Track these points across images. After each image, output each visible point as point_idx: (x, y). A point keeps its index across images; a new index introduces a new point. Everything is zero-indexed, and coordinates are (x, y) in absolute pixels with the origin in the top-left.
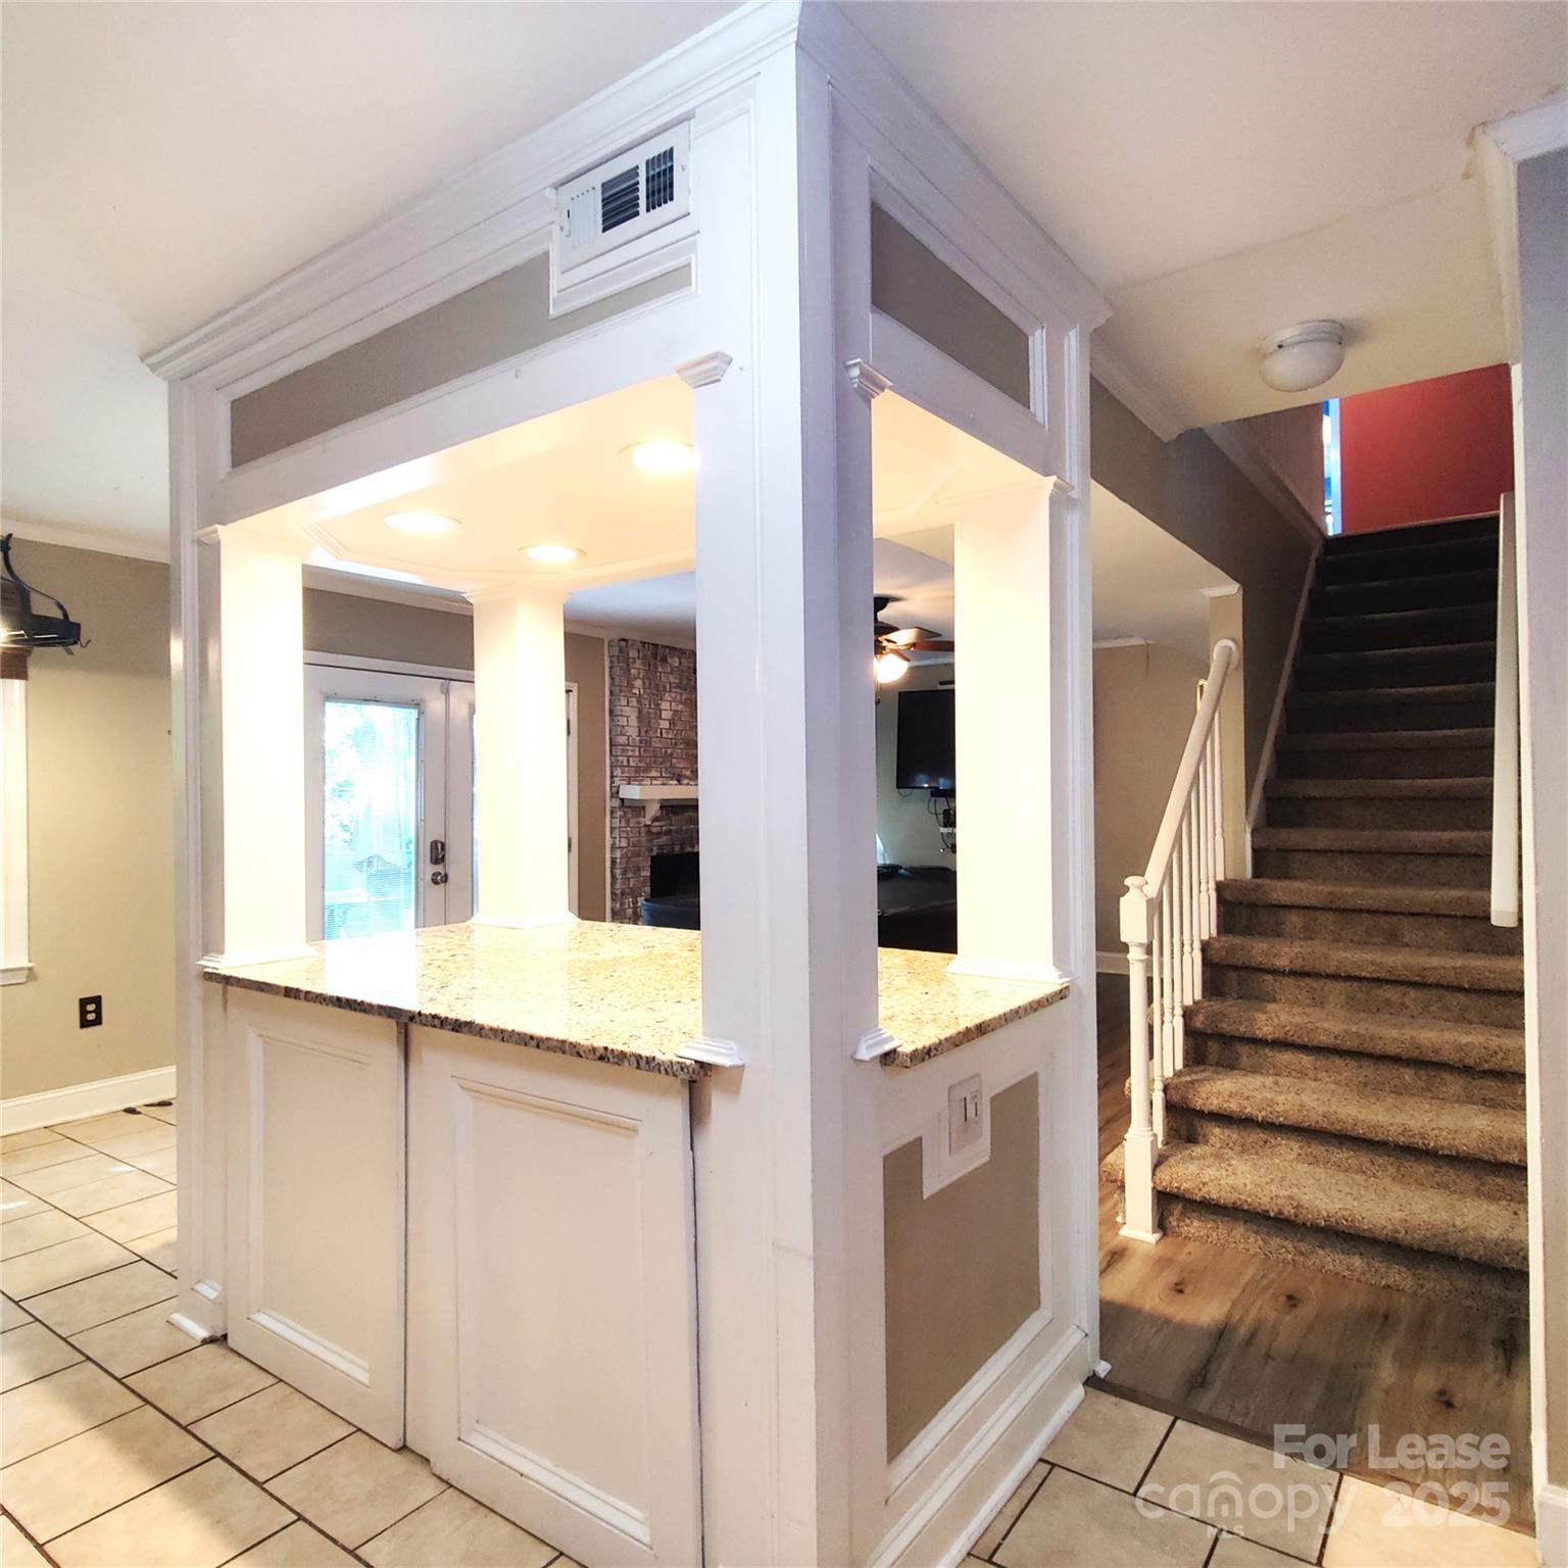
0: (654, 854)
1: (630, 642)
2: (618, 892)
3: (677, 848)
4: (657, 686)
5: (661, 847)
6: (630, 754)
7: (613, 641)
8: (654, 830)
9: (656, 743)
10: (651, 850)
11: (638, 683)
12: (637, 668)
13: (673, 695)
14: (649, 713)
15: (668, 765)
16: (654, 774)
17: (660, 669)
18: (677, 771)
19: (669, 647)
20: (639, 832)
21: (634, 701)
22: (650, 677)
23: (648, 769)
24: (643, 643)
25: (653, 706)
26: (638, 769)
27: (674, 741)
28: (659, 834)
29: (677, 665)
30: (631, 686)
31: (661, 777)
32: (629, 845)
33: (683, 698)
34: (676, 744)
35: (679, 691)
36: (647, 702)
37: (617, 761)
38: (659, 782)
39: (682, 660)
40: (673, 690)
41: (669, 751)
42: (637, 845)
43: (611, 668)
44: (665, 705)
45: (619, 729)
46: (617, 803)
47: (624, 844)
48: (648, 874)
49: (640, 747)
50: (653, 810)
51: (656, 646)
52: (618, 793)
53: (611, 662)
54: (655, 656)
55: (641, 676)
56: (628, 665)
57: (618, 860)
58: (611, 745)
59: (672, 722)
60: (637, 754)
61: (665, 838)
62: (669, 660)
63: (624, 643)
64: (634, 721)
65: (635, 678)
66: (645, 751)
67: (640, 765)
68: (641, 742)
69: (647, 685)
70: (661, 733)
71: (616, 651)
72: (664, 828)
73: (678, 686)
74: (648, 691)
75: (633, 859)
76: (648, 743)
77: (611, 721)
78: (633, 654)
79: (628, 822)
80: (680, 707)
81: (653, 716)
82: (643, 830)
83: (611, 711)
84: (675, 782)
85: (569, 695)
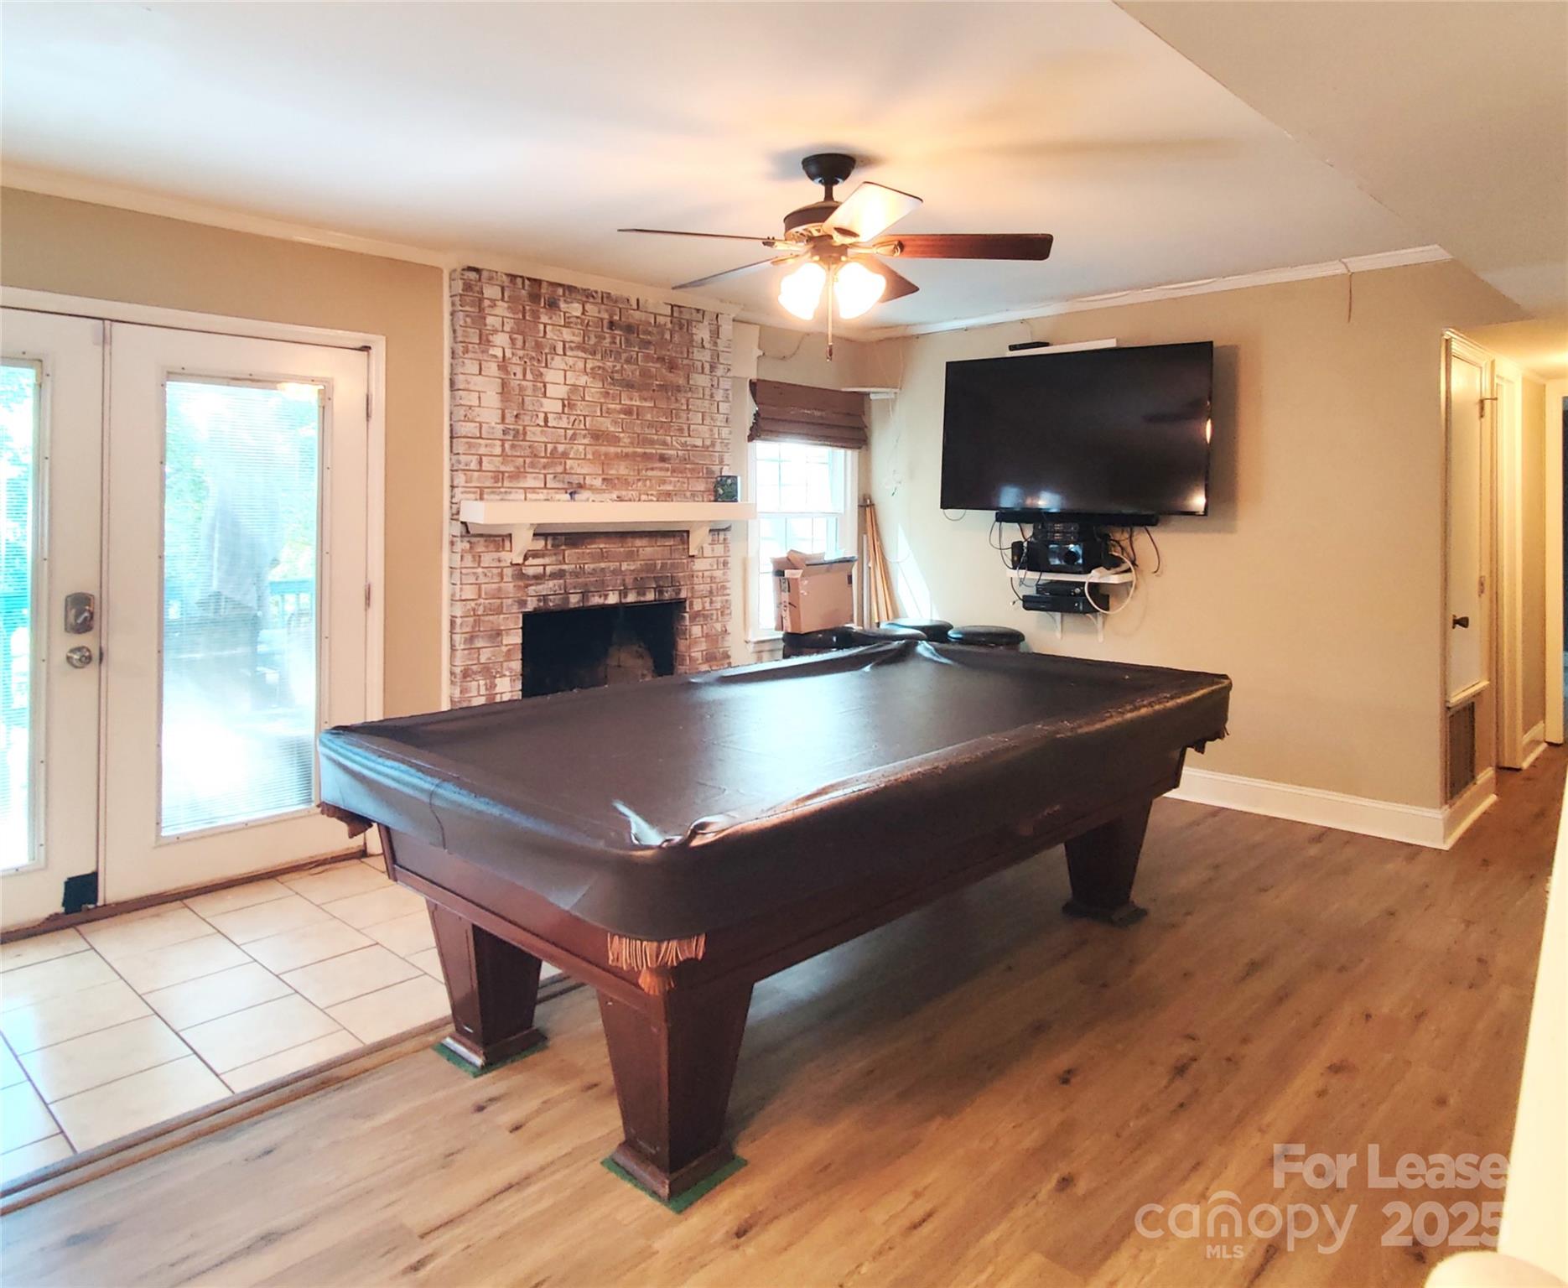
0: (530, 608)
1: (485, 274)
2: (458, 670)
3: (574, 600)
4: (538, 346)
5: (545, 598)
6: (482, 451)
7: (455, 270)
8: (530, 571)
9: (535, 435)
10: (523, 603)
11: (501, 339)
12: (499, 316)
13: (571, 361)
14: (521, 388)
15: (560, 469)
16: (530, 482)
17: (544, 319)
18: (576, 480)
19: (560, 285)
20: (501, 575)
21: (492, 368)
22: (523, 329)
23: (517, 475)
24: (513, 277)
25: (529, 376)
26: (498, 476)
27: (570, 433)
28: (538, 578)
29: (579, 314)
30: (484, 341)
31: (545, 487)
32: (480, 596)
33: (589, 366)
34: (574, 437)
35: (583, 355)
36: (519, 370)
37: (459, 462)
38: (541, 496)
39: (588, 307)
40: (569, 353)
41: (561, 448)
42: (498, 595)
43: (452, 314)
44: (551, 376)
45: (462, 413)
46: (458, 529)
47: (469, 593)
48: (519, 640)
49: (503, 441)
50: (524, 541)
51: (536, 282)
52: (458, 513)
53: (453, 304)
54: (535, 297)
55: (507, 328)
56: (481, 309)
57: (459, 621)
58: (452, 438)
59: (568, 404)
60: (498, 451)
61: (551, 584)
62: (563, 305)
63: (473, 275)
64: (492, 398)
65: (495, 331)
66: (513, 447)
67: (503, 468)
68: (505, 432)
69: (519, 343)
70: (546, 420)
71: (459, 287)
72: (549, 569)
73: (578, 348)
74: (521, 353)
75: (487, 618)
76: (520, 435)
77: (453, 397)
78: (491, 292)
79: (478, 559)
80: (583, 380)
81: (529, 392)
82: (508, 572)
83: (452, 383)
84: (568, 496)
85: (369, 355)
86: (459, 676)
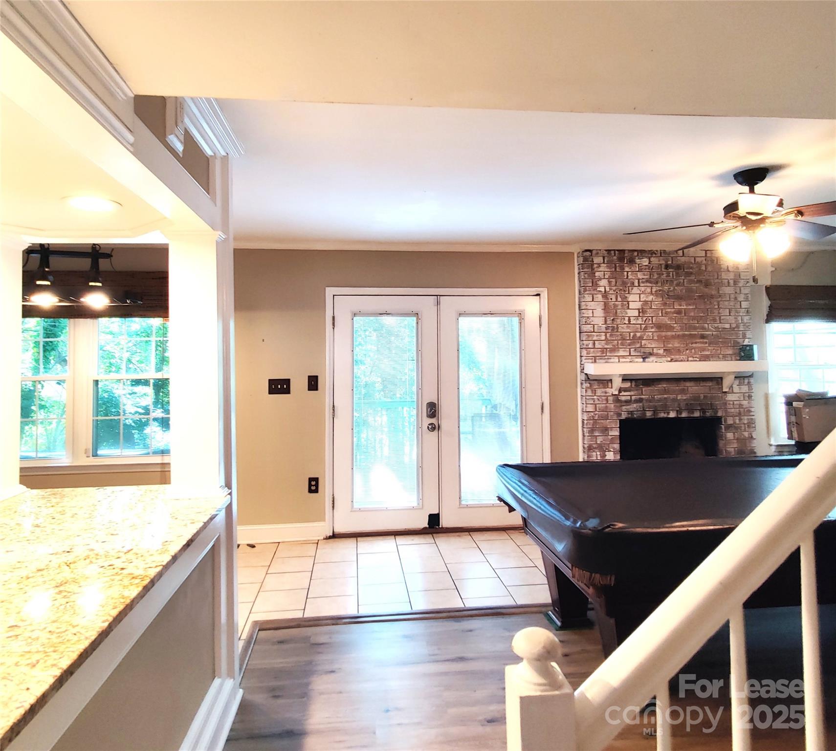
0: (623, 417)
1: (594, 252)
2: (586, 446)
3: (649, 414)
4: (624, 284)
5: (631, 413)
6: (595, 338)
7: (579, 253)
8: (623, 398)
9: (623, 329)
10: (619, 415)
11: (604, 282)
12: (602, 271)
13: (643, 289)
14: (615, 306)
15: (638, 345)
16: (621, 353)
17: (627, 269)
18: (647, 350)
19: (635, 251)
20: (607, 400)
21: (599, 297)
22: (616, 275)
23: (614, 350)
24: (609, 251)
25: (619, 299)
26: (603, 350)
27: (643, 326)
28: (628, 402)
29: (647, 264)
30: (595, 285)
31: (630, 355)
32: (596, 410)
33: (654, 290)
34: (646, 328)
35: (650, 285)
36: (613, 297)
37: (583, 344)
38: (628, 360)
39: (652, 259)
40: (641, 285)
41: (638, 334)
42: (606, 409)
43: (579, 273)
44: (631, 298)
45: (584, 320)
46: (583, 377)
47: (590, 408)
48: (617, 433)
49: (606, 333)
50: (617, 383)
51: (622, 251)
52: (583, 369)
53: (579, 269)
54: (621, 259)
55: (607, 276)
56: (593, 269)
57: (585, 422)
58: (580, 333)
59: (642, 311)
60: (603, 338)
61: (635, 405)
62: (638, 261)
63: (588, 253)
64: (599, 312)
65: (600, 279)
66: (611, 335)
67: (606, 347)
68: (606, 329)
69: (613, 283)
70: (629, 321)
71: (581, 259)
72: (633, 398)
73: (647, 281)
74: (614, 288)
75: (600, 421)
76: (615, 329)
77: (580, 313)
78: (598, 260)
79: (594, 392)
80: (651, 298)
81: (620, 307)
82: (611, 398)
83: (580, 305)
84: (642, 360)
85: (540, 298)
86: (587, 449)
